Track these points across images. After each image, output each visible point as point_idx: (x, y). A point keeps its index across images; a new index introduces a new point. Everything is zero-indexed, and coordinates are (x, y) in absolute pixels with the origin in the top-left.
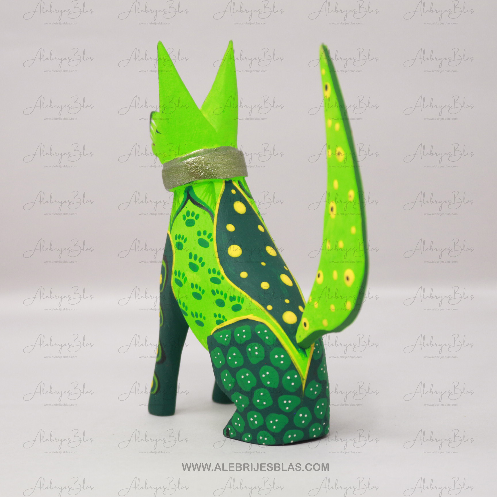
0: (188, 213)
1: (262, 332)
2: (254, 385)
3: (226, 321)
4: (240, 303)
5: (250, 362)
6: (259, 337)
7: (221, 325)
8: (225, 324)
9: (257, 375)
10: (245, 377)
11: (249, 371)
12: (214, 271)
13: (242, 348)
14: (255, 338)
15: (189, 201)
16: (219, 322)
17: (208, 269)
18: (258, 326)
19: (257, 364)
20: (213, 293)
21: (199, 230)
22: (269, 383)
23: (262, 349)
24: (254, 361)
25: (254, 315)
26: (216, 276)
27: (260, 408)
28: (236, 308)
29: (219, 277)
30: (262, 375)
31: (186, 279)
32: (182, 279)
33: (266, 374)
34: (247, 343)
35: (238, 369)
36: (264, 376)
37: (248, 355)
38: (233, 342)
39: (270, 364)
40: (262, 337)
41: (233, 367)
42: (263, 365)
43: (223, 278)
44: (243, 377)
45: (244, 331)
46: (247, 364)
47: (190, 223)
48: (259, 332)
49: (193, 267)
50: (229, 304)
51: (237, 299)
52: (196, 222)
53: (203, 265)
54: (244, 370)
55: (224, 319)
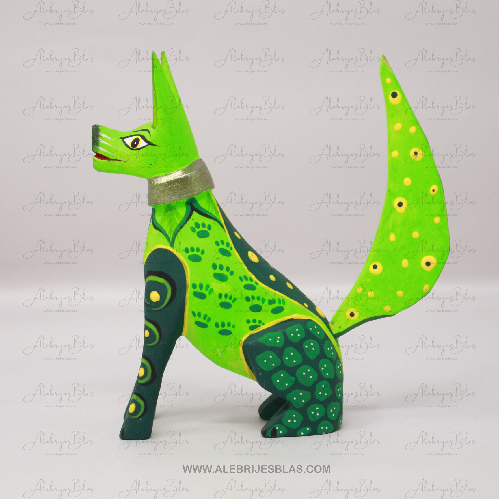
0: (198, 226)
1: (313, 328)
2: (316, 379)
3: (263, 324)
4: (282, 305)
5: (309, 358)
6: (311, 334)
7: (257, 330)
8: (262, 328)
9: (317, 370)
10: (307, 372)
11: (310, 367)
12: (246, 278)
13: (299, 346)
14: (309, 335)
15: (195, 213)
16: (252, 328)
17: (239, 277)
18: (308, 323)
19: (316, 359)
20: (248, 299)
21: (216, 240)
22: (327, 374)
23: (317, 345)
24: (312, 357)
25: (299, 314)
26: (249, 282)
27: (322, 399)
28: (278, 310)
29: (253, 283)
30: (321, 369)
31: (212, 290)
32: (206, 290)
33: (324, 366)
34: (303, 340)
35: (298, 367)
36: (323, 369)
37: (306, 352)
38: (288, 342)
39: (325, 357)
40: (313, 333)
41: (292, 366)
42: (320, 359)
43: (257, 284)
44: (304, 373)
45: (297, 330)
46: (306, 361)
47: (203, 235)
48: (311, 329)
49: (221, 278)
50: (267, 308)
51: (277, 301)
52: (210, 233)
53: (232, 273)
54: (304, 367)
55: (261, 324)
